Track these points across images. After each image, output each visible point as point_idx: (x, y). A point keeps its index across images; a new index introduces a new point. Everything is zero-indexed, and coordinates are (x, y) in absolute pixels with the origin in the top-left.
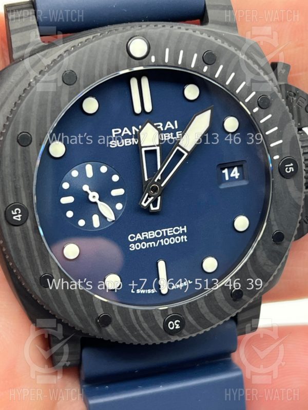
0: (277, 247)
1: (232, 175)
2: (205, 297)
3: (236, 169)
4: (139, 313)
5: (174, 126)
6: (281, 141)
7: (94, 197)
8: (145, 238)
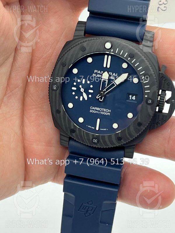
0: (138, 127)
1: (132, 98)
2: (108, 135)
3: (134, 97)
4: (85, 133)
5: (116, 75)
6: (149, 91)
7: (82, 90)
8: (96, 109)
